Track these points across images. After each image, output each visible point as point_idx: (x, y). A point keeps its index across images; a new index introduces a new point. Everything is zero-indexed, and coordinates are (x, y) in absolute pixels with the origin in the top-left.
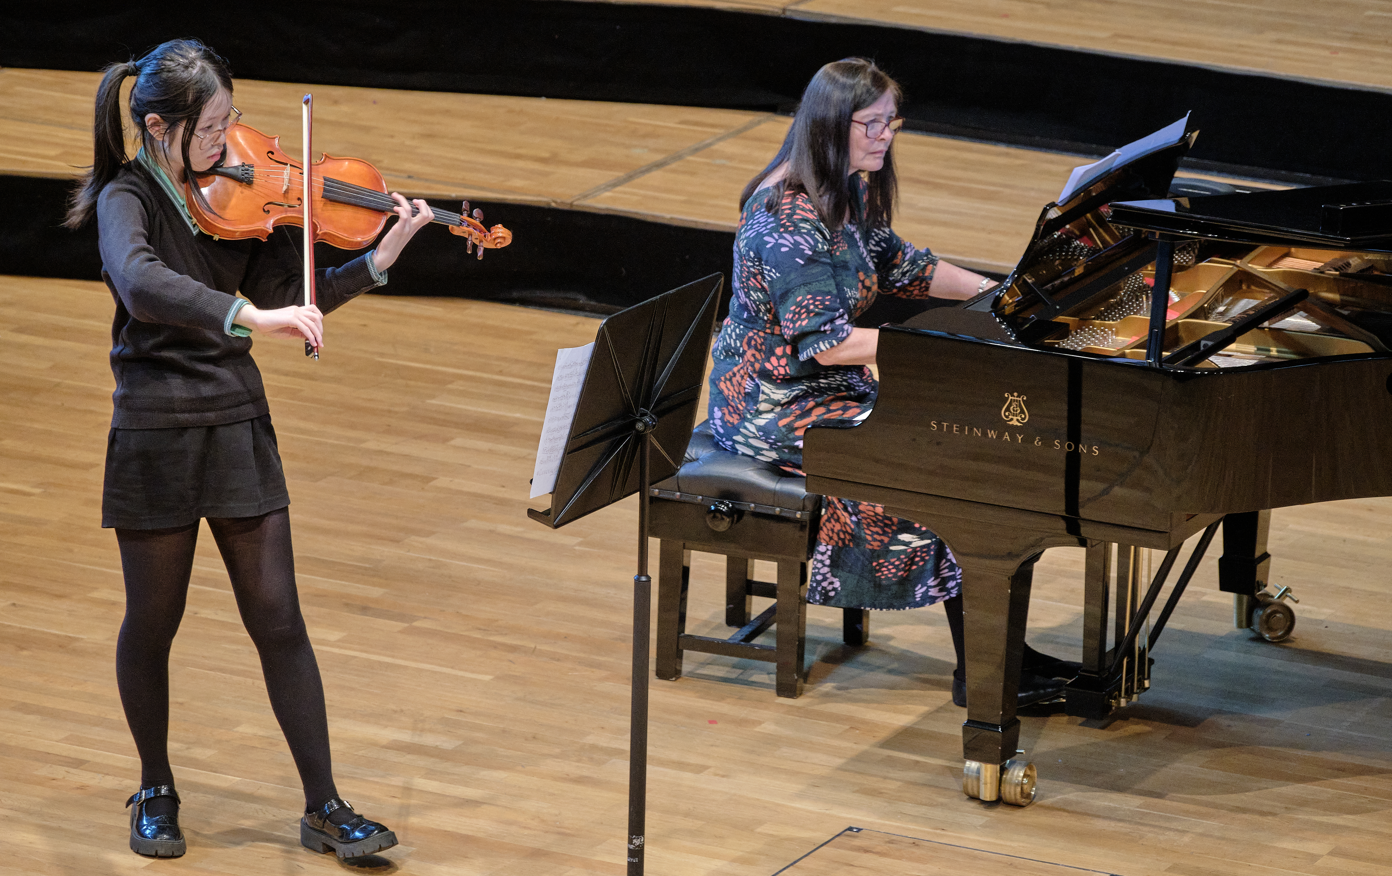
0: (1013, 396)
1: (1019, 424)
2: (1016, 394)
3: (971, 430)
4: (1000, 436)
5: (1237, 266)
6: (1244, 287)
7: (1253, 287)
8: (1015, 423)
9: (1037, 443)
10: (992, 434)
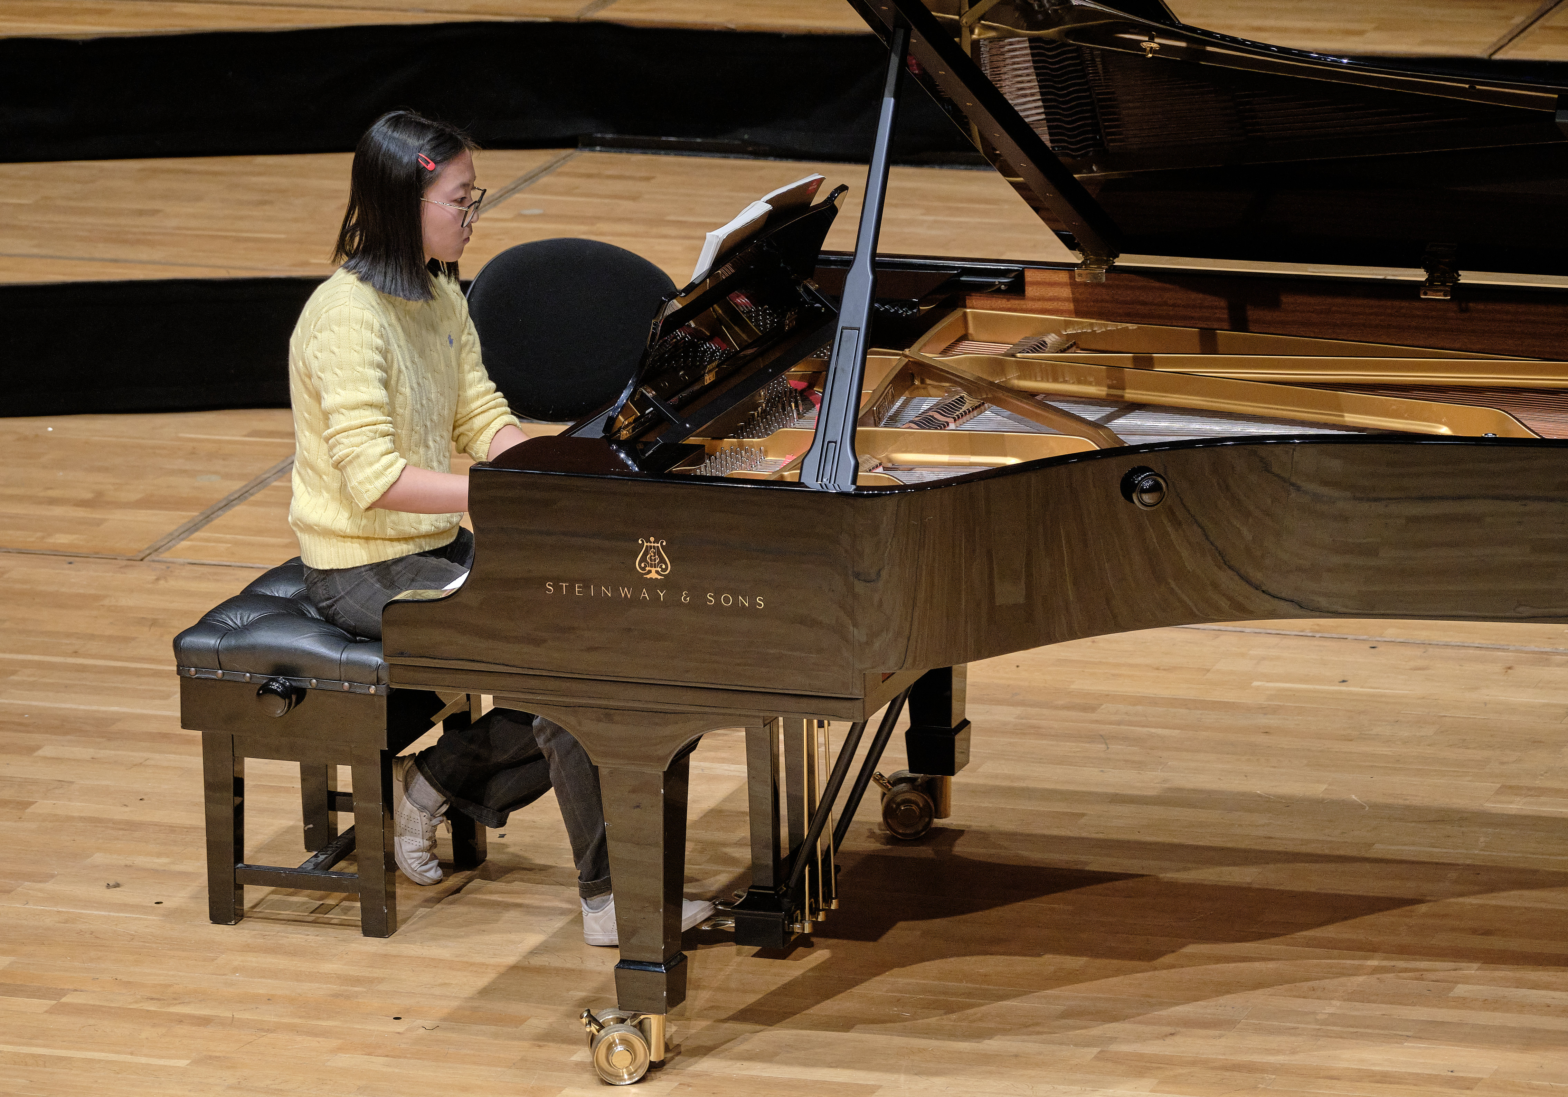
0: (648, 541)
1: (659, 577)
2: (652, 539)
3: (598, 590)
4: (636, 593)
5: (906, 356)
6: (917, 383)
7: (928, 381)
8: (653, 575)
9: (685, 598)
10: (625, 592)
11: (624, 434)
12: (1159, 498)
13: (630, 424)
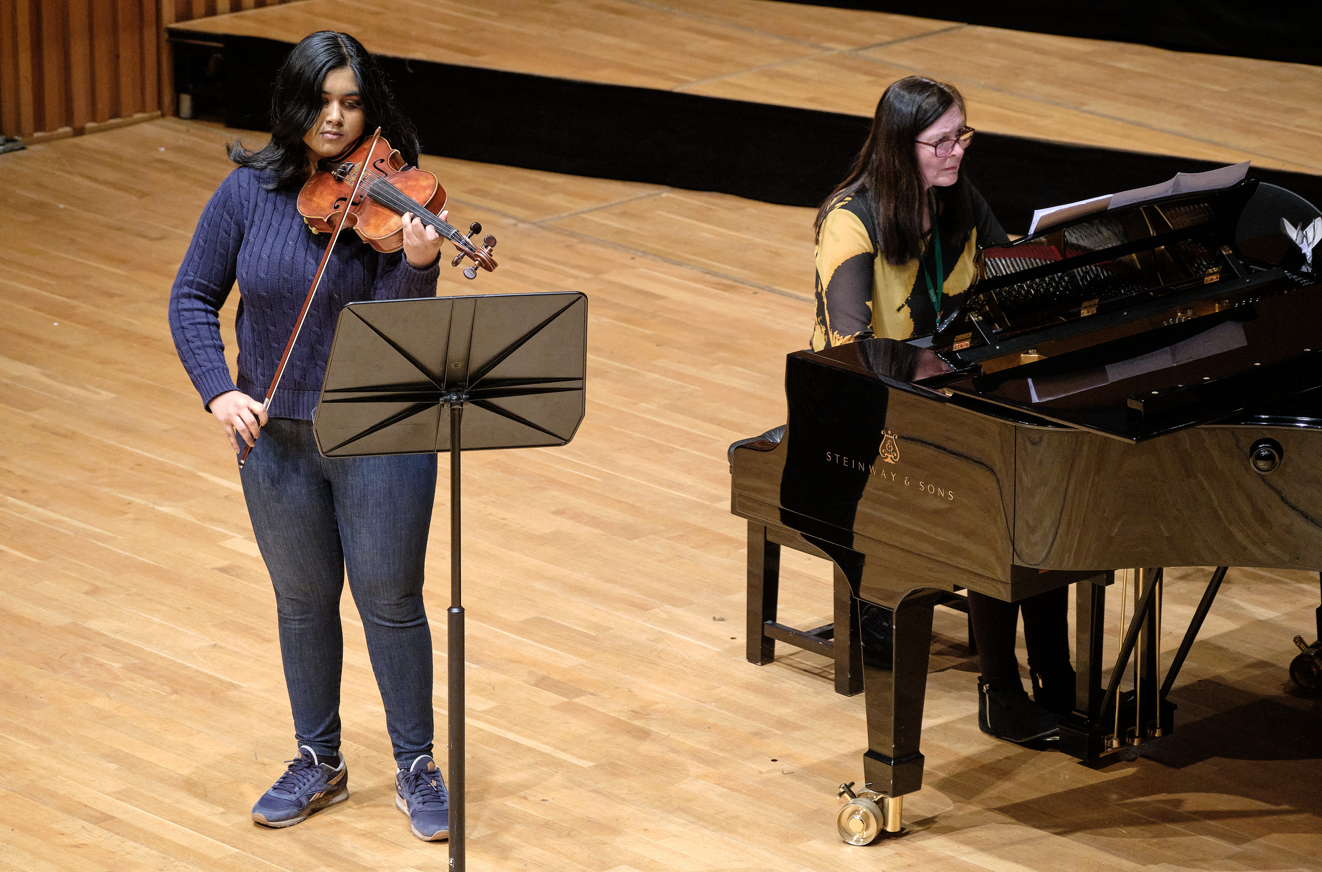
0: (887, 433)
1: (893, 463)
3: (856, 464)
8: (888, 460)
9: (907, 483)
10: (872, 470)
11: (957, 346)
12: (1272, 465)
13: (967, 339)
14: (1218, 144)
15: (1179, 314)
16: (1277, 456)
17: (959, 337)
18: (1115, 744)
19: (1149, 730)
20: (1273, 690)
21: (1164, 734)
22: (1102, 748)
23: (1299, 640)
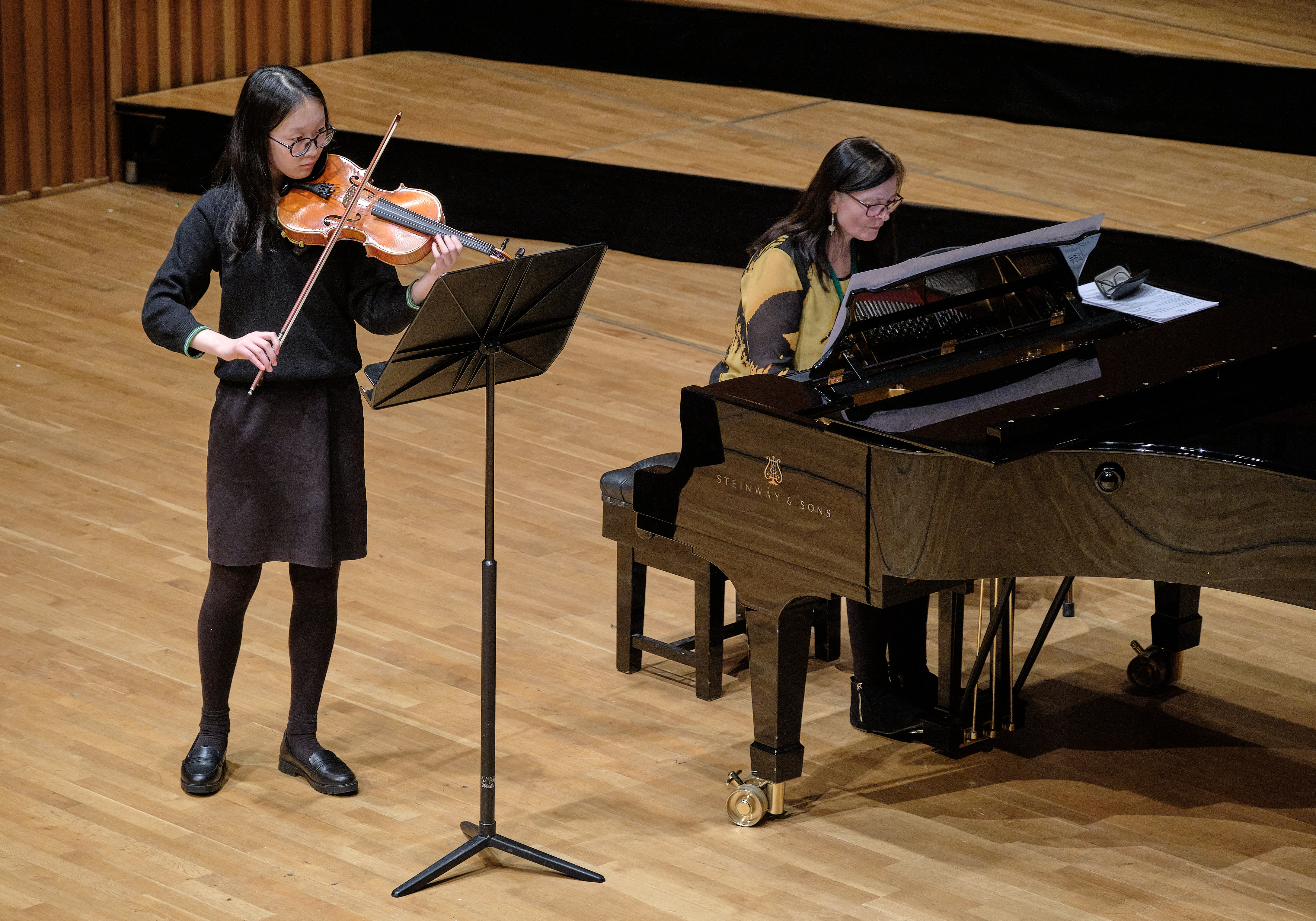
0: (772, 458)
1: (776, 484)
2: (773, 457)
3: (744, 486)
4: (764, 492)
8: (773, 482)
9: (789, 503)
10: (758, 491)
11: (832, 381)
12: (1115, 486)
13: (841, 374)
14: (1057, 206)
15: (1030, 353)
16: (1119, 479)
17: (833, 373)
18: (973, 736)
19: (1003, 725)
20: (1113, 689)
21: (1016, 728)
22: (962, 740)
23: (1135, 645)
